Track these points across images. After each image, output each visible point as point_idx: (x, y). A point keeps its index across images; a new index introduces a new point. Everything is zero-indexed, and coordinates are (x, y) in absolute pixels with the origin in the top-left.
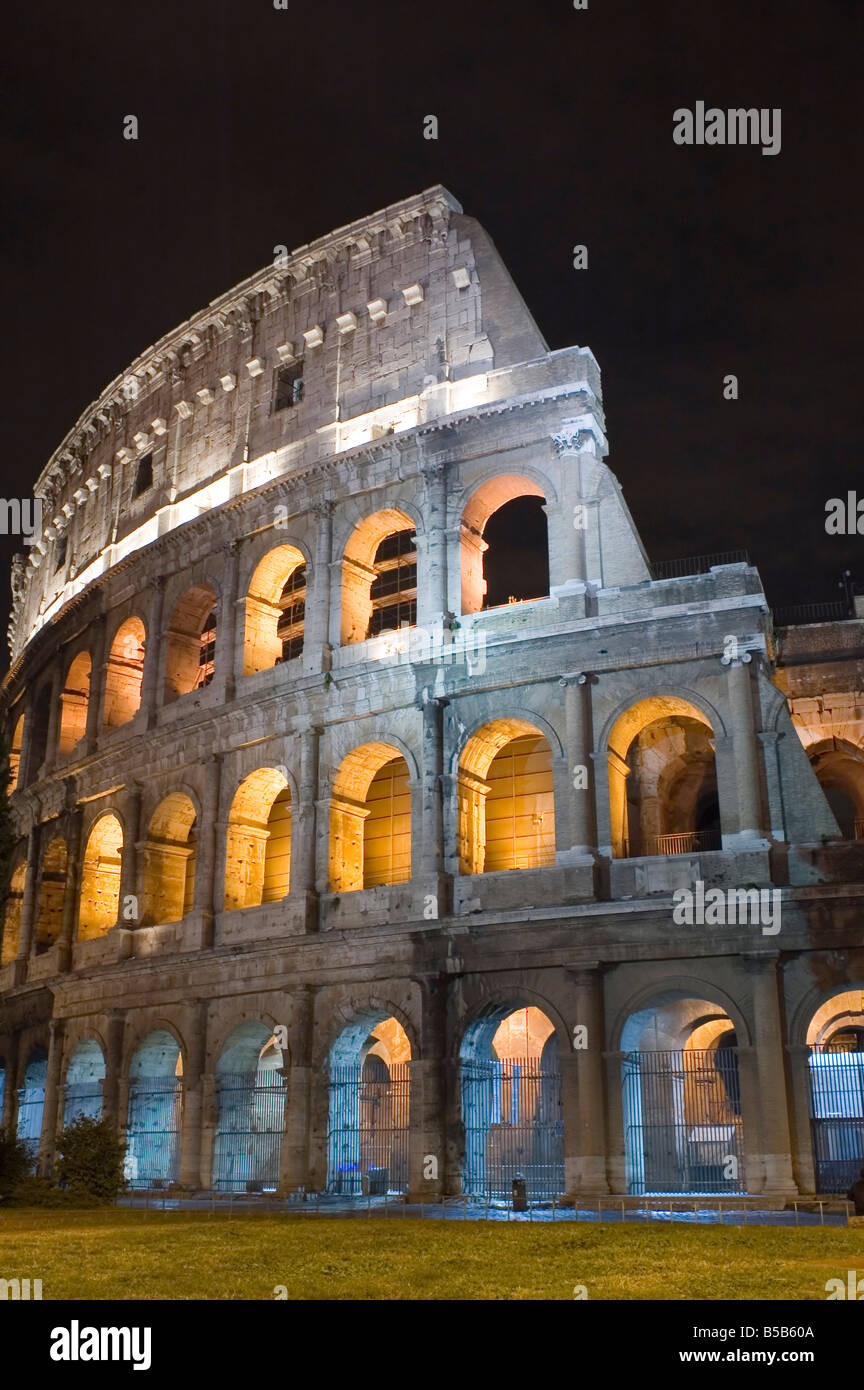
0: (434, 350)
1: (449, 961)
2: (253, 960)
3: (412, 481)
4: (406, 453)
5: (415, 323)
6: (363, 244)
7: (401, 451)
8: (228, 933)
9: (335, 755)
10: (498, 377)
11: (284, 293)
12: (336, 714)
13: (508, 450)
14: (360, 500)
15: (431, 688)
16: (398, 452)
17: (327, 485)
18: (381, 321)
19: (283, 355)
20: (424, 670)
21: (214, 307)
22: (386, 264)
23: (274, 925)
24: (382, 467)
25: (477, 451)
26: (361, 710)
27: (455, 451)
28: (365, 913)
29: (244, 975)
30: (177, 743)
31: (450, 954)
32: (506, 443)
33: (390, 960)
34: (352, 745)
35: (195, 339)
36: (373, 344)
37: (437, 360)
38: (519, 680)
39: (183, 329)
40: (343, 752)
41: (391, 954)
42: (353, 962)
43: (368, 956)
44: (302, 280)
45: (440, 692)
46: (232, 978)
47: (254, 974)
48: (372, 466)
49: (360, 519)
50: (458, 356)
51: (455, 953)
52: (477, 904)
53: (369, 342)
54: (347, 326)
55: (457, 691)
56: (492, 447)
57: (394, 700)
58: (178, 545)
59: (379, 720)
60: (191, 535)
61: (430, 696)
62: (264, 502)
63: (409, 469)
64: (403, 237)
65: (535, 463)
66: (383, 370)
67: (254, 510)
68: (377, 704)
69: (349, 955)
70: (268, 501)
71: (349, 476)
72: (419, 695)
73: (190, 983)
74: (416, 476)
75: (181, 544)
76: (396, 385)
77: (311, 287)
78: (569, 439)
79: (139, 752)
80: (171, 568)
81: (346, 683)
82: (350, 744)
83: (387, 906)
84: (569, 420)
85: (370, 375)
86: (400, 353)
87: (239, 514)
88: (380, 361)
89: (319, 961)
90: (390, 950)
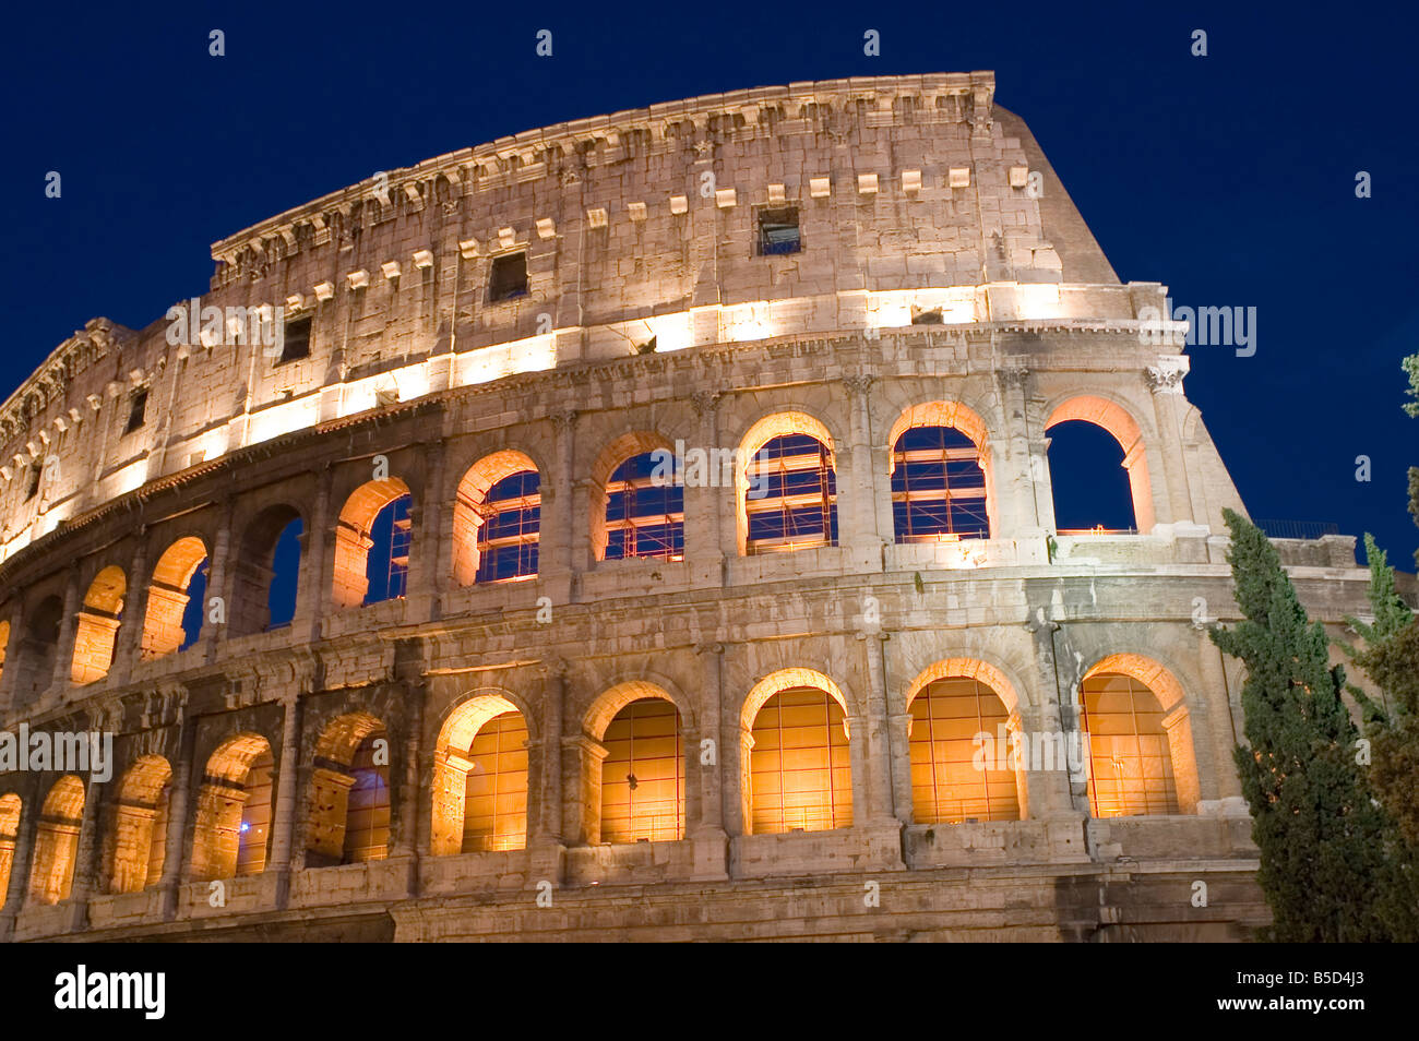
0: (992, 244)
1: (1104, 911)
2: (819, 896)
3: (977, 377)
4: (973, 346)
5: (959, 207)
6: (886, 103)
7: (969, 343)
8: (753, 861)
9: (909, 666)
10: (1071, 292)
11: (766, 125)
12: (916, 619)
13: (1095, 371)
14: (906, 384)
15: (1047, 609)
16: (965, 343)
17: (863, 356)
18: (913, 194)
19: (774, 194)
20: (1037, 587)
21: (657, 112)
22: (912, 133)
23: (832, 856)
24: (944, 354)
25: (1063, 364)
26: (955, 620)
27: (1039, 359)
28: (971, 850)
29: (804, 913)
30: (648, 622)
31: (1102, 902)
32: (1098, 364)
33: (1024, 905)
34: (933, 658)
35: (613, 139)
36: (903, 215)
37: (996, 255)
38: (1152, 616)
39: (599, 123)
40: (921, 663)
41: (1026, 899)
42: (973, 906)
43: (998, 899)
44: (792, 118)
45: (1059, 614)
46: (780, 917)
47: (818, 914)
48: (929, 351)
49: (909, 406)
50: (1018, 257)
51: (1109, 903)
52: (1117, 849)
53: (898, 213)
54: (869, 186)
55: (1080, 616)
56: (1082, 364)
57: (1000, 615)
58: (610, 379)
59: (969, 636)
60: (636, 372)
61: (1047, 618)
62: (768, 356)
63: (981, 365)
64: (935, 111)
65: (1125, 391)
66: (921, 247)
67: (748, 363)
68: (977, 616)
69: (966, 897)
70: (773, 358)
71: (896, 355)
72: (1032, 614)
73: (704, 919)
74: (986, 374)
75: (614, 378)
76: (941, 268)
77: (806, 129)
78: (1167, 376)
79: (572, 624)
80: (597, 403)
81: (934, 588)
82: (930, 656)
83: (1002, 844)
84: (1166, 357)
85: (904, 249)
86: (943, 233)
87: (724, 363)
88: (917, 237)
89: (923, 903)
90: (1026, 895)
